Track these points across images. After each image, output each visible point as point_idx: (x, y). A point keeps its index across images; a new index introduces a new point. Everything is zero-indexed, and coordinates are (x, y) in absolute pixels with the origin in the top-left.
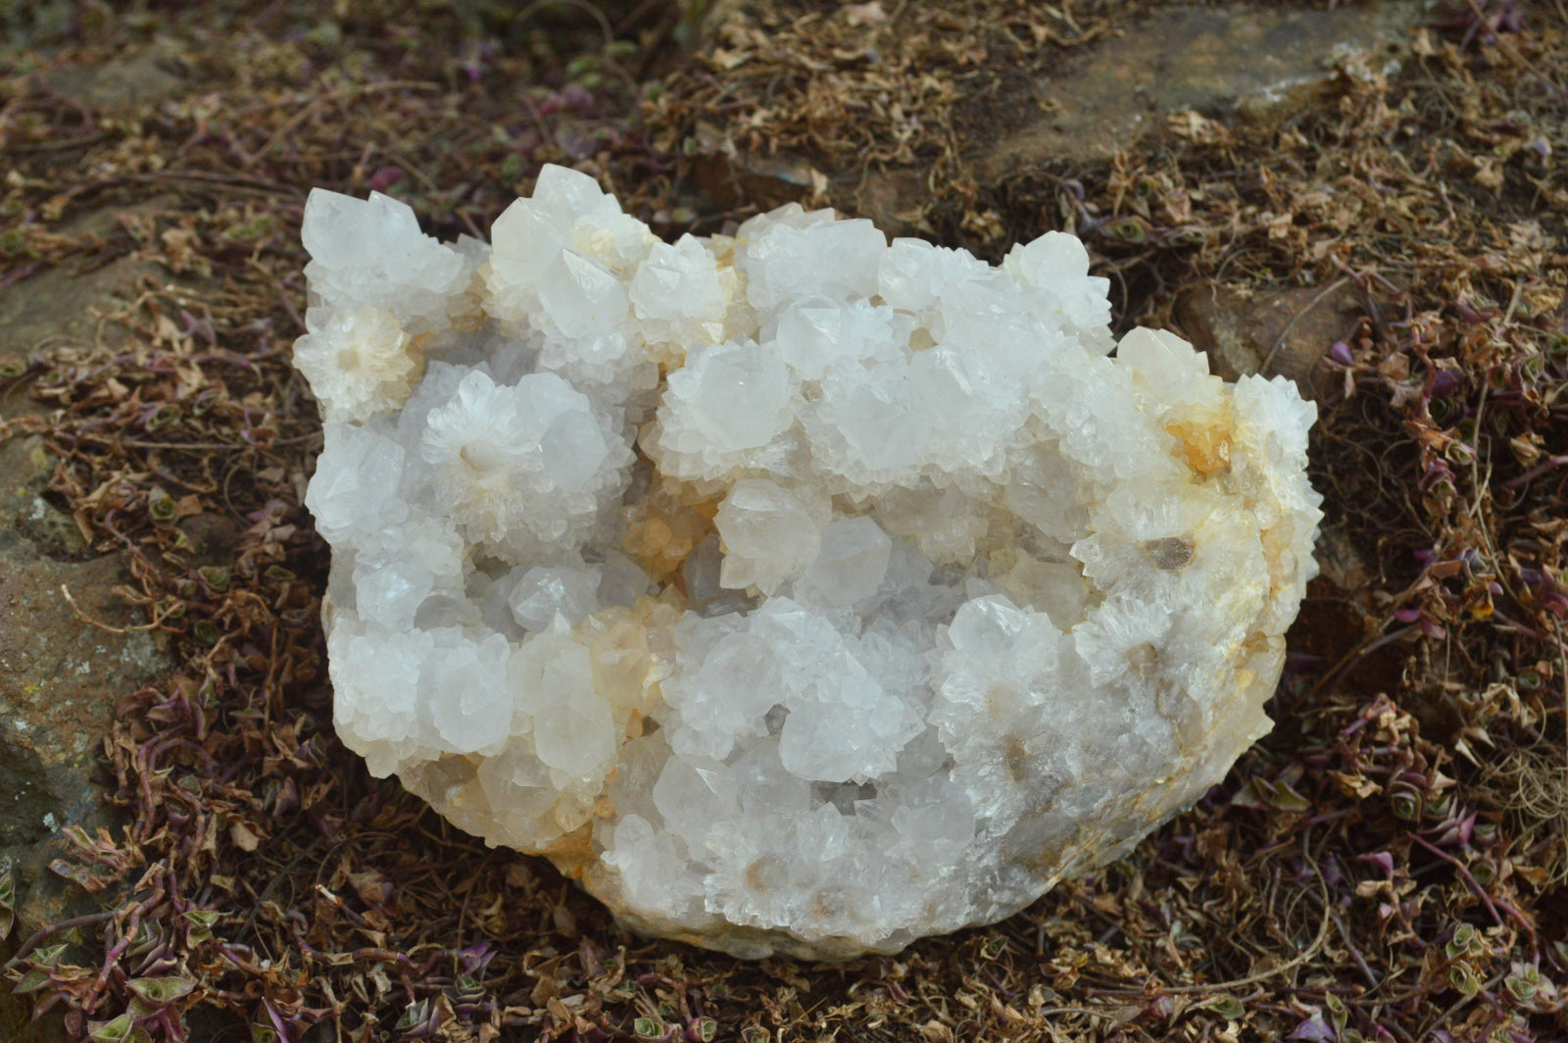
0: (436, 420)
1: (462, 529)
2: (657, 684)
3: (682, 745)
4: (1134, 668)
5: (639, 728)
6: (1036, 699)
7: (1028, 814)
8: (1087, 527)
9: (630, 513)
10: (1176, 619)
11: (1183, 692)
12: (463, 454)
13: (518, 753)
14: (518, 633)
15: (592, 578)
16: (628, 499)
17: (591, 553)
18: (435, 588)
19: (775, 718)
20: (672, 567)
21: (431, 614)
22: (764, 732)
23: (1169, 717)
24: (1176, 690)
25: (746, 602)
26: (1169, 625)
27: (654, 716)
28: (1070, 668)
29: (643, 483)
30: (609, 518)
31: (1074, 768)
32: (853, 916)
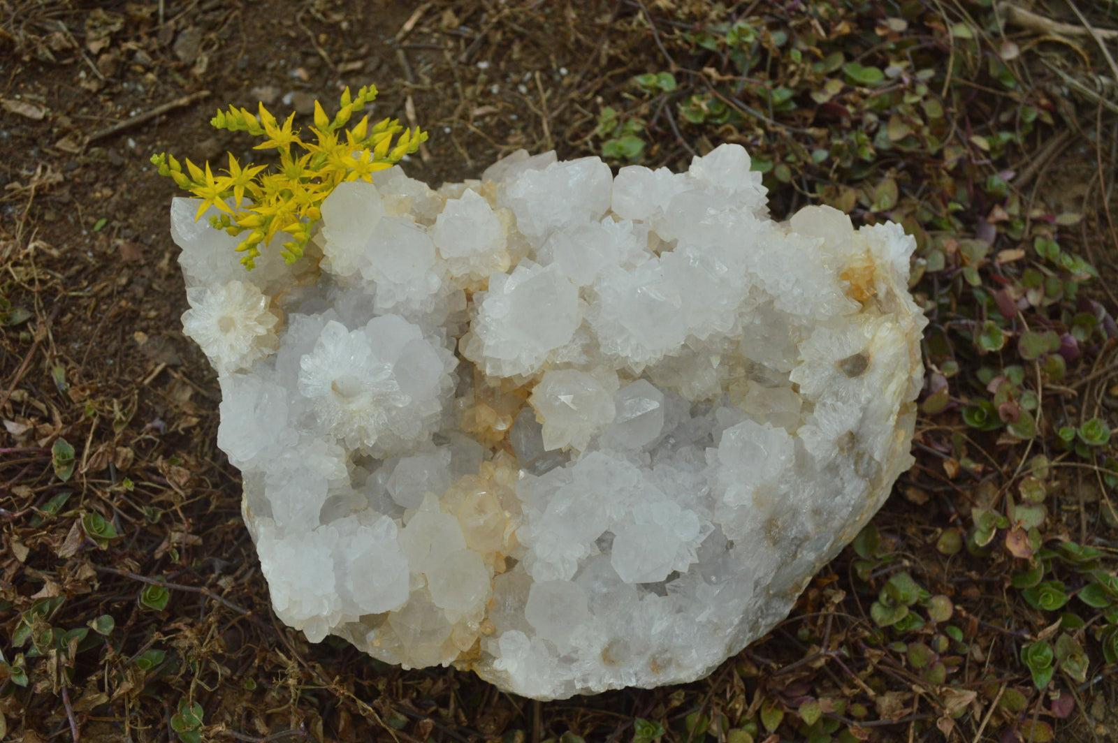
0: (307, 363)
1: (341, 442)
2: (513, 533)
3: (540, 575)
4: (842, 449)
5: (503, 567)
6: (784, 488)
7: (782, 564)
8: (799, 358)
9: (462, 402)
10: (864, 410)
11: (871, 458)
12: (334, 387)
13: (418, 603)
14: (398, 511)
15: (444, 456)
16: (459, 394)
17: (439, 439)
18: (330, 490)
19: (604, 542)
20: (501, 437)
21: (332, 509)
22: (597, 551)
23: (864, 476)
24: (866, 458)
25: (564, 457)
26: (861, 415)
27: (514, 556)
28: (802, 461)
29: (468, 380)
30: (450, 412)
31: (810, 527)
32: (679, 666)
